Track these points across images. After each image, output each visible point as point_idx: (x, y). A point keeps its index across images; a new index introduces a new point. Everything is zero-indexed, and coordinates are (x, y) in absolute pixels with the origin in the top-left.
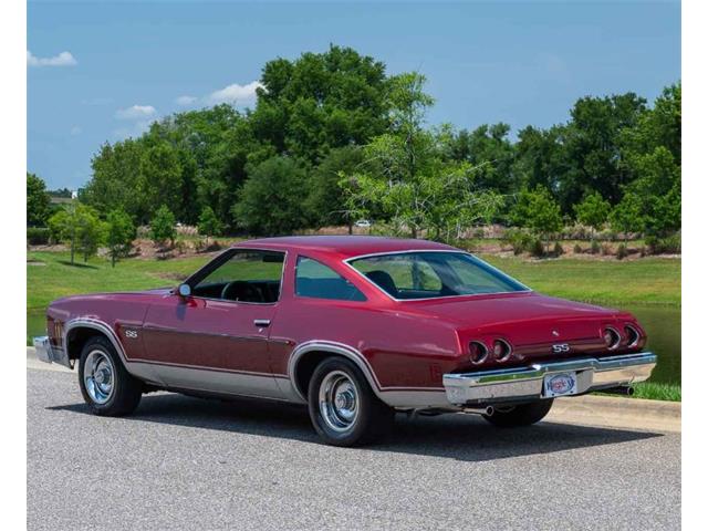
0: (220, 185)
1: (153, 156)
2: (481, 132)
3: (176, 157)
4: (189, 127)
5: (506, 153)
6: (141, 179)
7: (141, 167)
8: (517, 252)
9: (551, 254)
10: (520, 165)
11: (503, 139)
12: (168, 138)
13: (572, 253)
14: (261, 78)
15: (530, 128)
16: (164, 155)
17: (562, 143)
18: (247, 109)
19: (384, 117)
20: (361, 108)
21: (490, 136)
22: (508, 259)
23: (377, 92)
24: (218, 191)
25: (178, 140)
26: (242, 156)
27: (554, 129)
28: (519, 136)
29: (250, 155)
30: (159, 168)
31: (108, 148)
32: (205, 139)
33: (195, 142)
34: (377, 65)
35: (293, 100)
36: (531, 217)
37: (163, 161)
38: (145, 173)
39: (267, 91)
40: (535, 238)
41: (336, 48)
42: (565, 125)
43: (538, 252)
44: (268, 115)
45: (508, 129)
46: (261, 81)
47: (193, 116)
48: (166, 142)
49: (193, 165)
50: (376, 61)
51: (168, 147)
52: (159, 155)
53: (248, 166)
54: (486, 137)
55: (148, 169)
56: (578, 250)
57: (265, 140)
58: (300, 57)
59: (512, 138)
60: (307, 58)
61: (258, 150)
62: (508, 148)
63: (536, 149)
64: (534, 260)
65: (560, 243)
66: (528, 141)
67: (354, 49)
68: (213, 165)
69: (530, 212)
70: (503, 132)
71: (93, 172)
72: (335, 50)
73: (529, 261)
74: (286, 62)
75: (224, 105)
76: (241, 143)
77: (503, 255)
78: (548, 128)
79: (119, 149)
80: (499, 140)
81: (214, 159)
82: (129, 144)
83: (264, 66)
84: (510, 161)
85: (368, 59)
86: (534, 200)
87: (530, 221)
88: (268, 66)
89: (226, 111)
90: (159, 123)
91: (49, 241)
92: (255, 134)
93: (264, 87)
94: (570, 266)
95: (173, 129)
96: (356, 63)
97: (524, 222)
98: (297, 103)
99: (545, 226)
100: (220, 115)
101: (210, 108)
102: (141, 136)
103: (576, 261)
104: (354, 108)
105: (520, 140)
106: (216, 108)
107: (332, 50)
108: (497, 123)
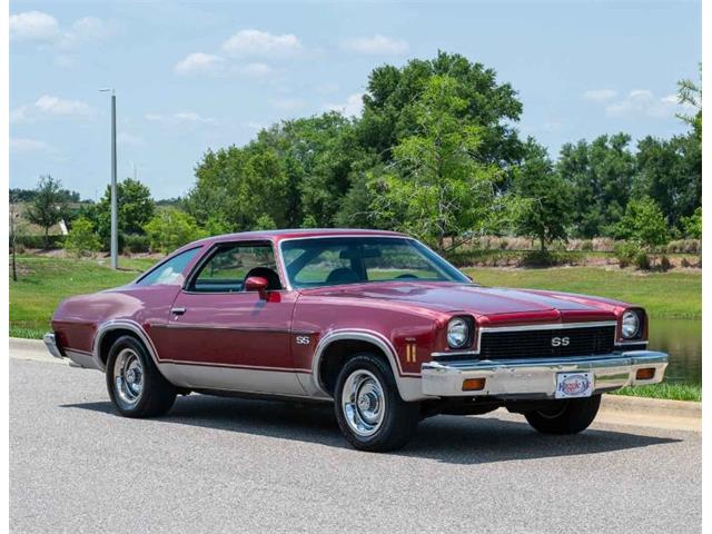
0: (323, 194)
1: (256, 164)
2: (601, 142)
3: (282, 165)
4: (297, 135)
5: (626, 165)
6: (245, 187)
7: (244, 176)
8: (623, 265)
9: (658, 268)
10: (642, 177)
11: (624, 149)
12: (275, 146)
13: (679, 267)
14: (368, 85)
15: (649, 139)
16: (269, 162)
17: (682, 154)
18: (354, 117)
19: (494, 125)
20: (469, 116)
21: (610, 147)
22: (612, 272)
23: (486, 100)
24: (321, 200)
25: (286, 148)
26: (347, 164)
27: (675, 139)
28: (639, 147)
29: (355, 163)
30: (263, 176)
31: (211, 156)
32: (313, 146)
33: (303, 150)
34: (487, 72)
35: (399, 108)
36: (637, 229)
37: (268, 169)
38: (249, 181)
39: (373, 99)
40: (641, 251)
41: (445, 54)
42: (686, 136)
43: (644, 265)
44: (374, 122)
45: (629, 139)
46: (367, 89)
47: (301, 124)
48: (273, 149)
49: (301, 173)
50: (486, 68)
51: (273, 154)
52: (262, 163)
53: (353, 175)
54: (606, 148)
55: (251, 177)
56: (685, 264)
57: (370, 148)
58: (407, 64)
59: (632, 149)
60: (414, 64)
61: (363, 158)
62: (629, 159)
63: (656, 160)
64: (640, 273)
65: (666, 256)
66: (647, 151)
67: (463, 56)
68: (318, 173)
69: (638, 224)
70: (624, 142)
71: (196, 180)
72: (443, 57)
73: (635, 274)
74: (393, 68)
75: (333, 112)
76: (346, 150)
77: (608, 268)
78: (668, 139)
79: (222, 156)
80: (620, 151)
81: (319, 168)
82: (233, 152)
83: (370, 73)
84: (632, 173)
85: (478, 66)
86: (641, 211)
87: (636, 233)
88: (374, 73)
89: (335, 119)
90: (267, 130)
91: (150, 249)
92: (361, 143)
93: (370, 94)
94: (676, 280)
95: (281, 137)
96: (466, 70)
97: (630, 234)
98: (403, 110)
99: (652, 238)
100: (329, 121)
101: (319, 116)
102: (248, 143)
103: (683, 275)
104: (462, 116)
105: (639, 151)
106: (325, 115)
107: (440, 57)
108: (617, 134)
